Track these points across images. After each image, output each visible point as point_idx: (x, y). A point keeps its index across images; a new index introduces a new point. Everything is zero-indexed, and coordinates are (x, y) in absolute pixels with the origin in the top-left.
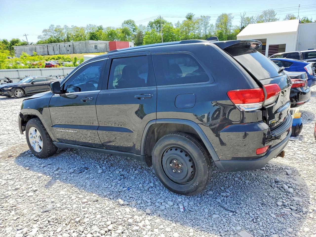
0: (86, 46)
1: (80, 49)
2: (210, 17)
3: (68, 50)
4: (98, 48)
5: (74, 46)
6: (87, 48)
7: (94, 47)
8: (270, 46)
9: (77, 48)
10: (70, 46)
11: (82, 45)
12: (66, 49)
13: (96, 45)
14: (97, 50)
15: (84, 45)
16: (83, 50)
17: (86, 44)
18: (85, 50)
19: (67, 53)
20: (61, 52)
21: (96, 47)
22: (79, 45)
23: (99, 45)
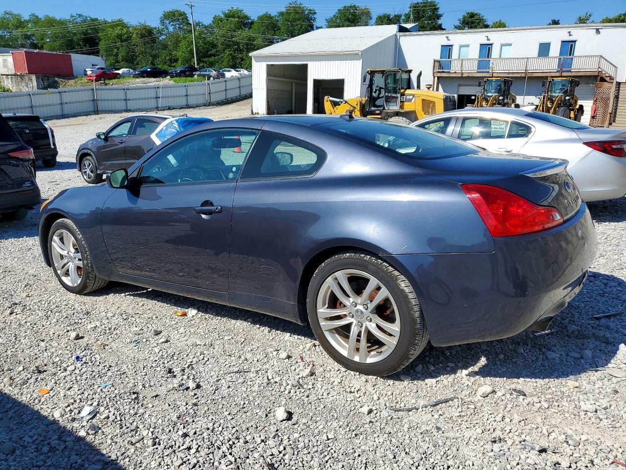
2: (315, 13)
4: (8, 65)
8: (314, 81)
13: (6, 58)
14: (8, 69)
21: (5, 61)
23: (10, 59)
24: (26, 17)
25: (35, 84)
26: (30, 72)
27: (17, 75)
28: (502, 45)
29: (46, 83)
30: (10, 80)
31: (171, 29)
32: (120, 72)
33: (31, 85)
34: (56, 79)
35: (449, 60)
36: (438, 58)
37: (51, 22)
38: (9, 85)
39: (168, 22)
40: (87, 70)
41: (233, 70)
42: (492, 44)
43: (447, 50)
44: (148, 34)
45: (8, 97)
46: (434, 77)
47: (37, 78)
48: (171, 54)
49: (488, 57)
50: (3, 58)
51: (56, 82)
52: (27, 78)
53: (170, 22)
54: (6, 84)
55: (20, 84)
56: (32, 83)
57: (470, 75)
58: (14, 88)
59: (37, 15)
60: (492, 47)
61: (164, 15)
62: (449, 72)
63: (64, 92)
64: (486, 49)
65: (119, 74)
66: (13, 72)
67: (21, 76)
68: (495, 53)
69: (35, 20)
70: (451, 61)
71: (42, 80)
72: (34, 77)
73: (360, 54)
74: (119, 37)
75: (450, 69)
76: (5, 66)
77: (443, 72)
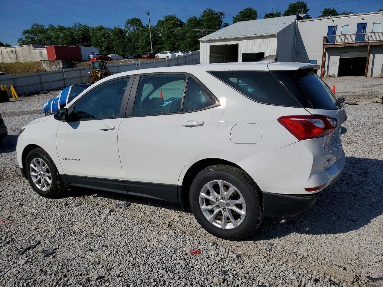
0: (30, 53)
1: (24, 57)
3: (11, 57)
4: (43, 55)
5: (17, 52)
6: (31, 55)
7: (38, 53)
8: (243, 54)
9: (20, 54)
10: (12, 51)
11: (25, 51)
12: (9, 55)
13: (41, 50)
14: (43, 58)
15: (28, 51)
16: (27, 57)
17: (29, 48)
18: (29, 57)
19: (10, 61)
20: (3, 59)
21: (41, 52)
22: (22, 50)
23: (44, 51)
24: (47, 27)
25: (61, 66)
26: (58, 58)
27: (51, 61)
28: (374, 24)
29: (67, 65)
30: (46, 64)
31: (132, 30)
32: (110, 56)
33: (59, 67)
34: (73, 62)
35: (334, 36)
36: (326, 35)
37: (62, 29)
38: (45, 67)
39: (130, 26)
40: (90, 56)
41: (180, 52)
42: (366, 24)
43: (332, 30)
44: (120, 33)
45: (46, 74)
46: (324, 48)
47: (62, 62)
48: (134, 45)
49: (363, 32)
50: (39, 51)
51: (74, 64)
52: (56, 62)
53: (131, 26)
54: (43, 67)
55: (52, 66)
56: (60, 65)
57: (351, 45)
58: (49, 68)
59: (53, 25)
60: (366, 26)
61: (128, 21)
62: (334, 44)
63: (83, 69)
64: (362, 27)
65: (109, 57)
66: (47, 59)
67: (53, 61)
68: (368, 29)
69: (52, 28)
70: (336, 36)
71: (65, 63)
72: (60, 62)
73: (276, 35)
74: (103, 35)
75: (335, 42)
76: (41, 56)
77: (330, 44)
